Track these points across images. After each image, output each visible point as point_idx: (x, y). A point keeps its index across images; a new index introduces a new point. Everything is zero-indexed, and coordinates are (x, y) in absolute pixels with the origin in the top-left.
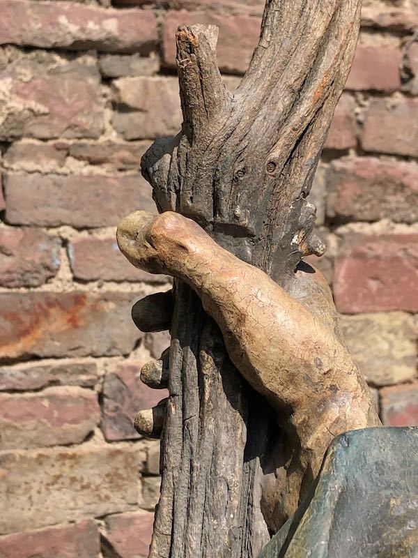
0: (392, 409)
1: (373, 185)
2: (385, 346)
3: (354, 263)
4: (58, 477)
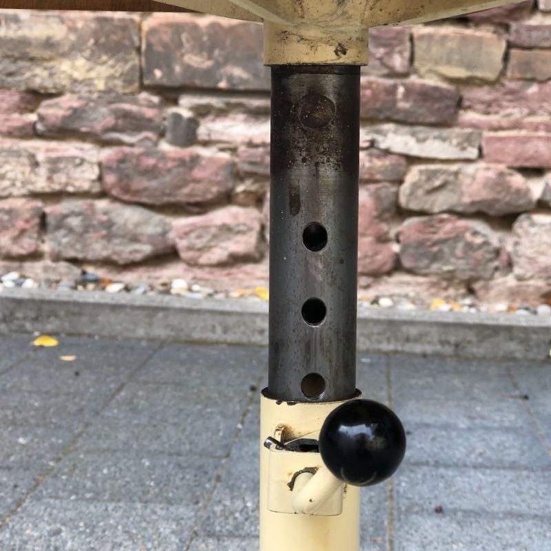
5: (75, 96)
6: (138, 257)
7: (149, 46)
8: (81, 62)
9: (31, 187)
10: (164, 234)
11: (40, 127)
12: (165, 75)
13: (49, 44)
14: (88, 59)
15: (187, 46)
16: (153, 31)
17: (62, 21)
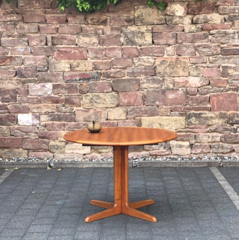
0: (65, 76)
1: (60, 39)
2: (64, 65)
3: (58, 52)
4: (9, 82)
5: (216, 126)
6: (228, 152)
7: (229, 117)
8: (217, 120)
9: (208, 141)
10: (232, 148)
11: (210, 131)
12: (232, 122)
13: (211, 117)
14: (218, 120)
15: (236, 117)
16: (230, 115)
17: (214, 113)
